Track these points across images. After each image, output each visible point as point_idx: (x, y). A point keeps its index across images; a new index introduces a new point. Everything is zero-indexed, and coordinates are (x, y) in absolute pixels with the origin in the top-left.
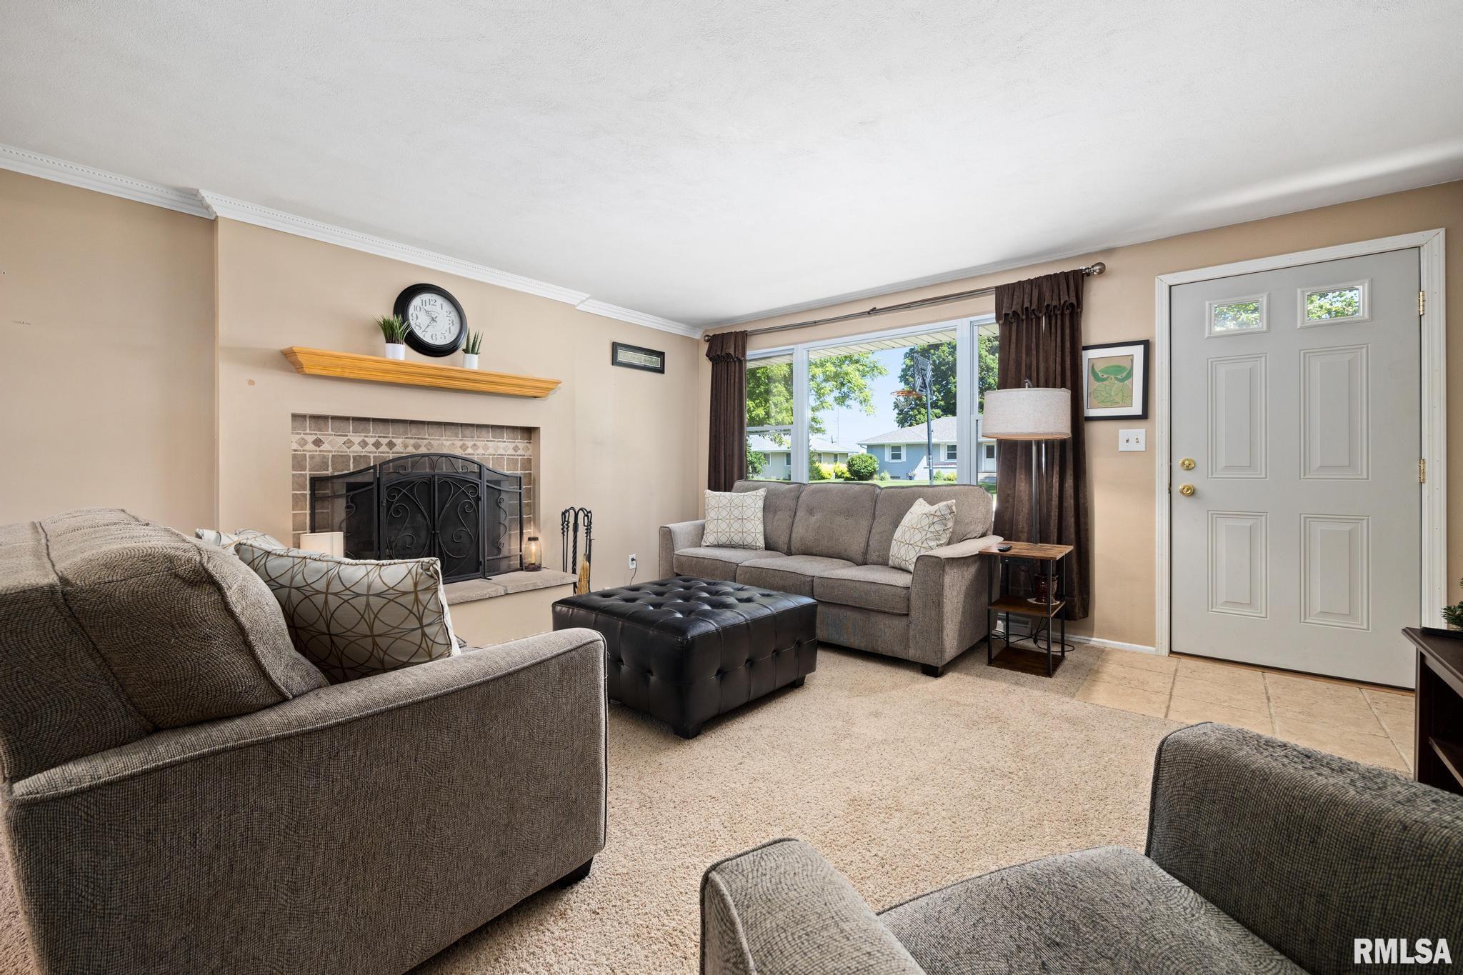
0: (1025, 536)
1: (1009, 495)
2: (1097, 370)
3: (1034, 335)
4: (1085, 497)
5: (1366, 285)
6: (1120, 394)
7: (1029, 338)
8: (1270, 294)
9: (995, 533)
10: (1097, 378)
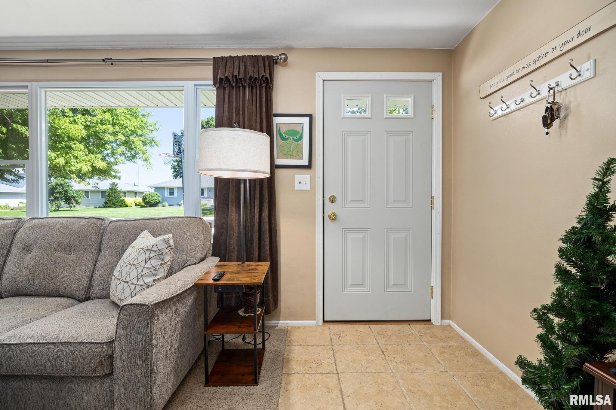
0: (235, 255)
1: (223, 223)
2: (282, 132)
3: (241, 99)
4: (275, 223)
5: (412, 98)
6: (296, 151)
7: (238, 102)
8: (372, 95)
9: (213, 255)
10: (282, 138)
